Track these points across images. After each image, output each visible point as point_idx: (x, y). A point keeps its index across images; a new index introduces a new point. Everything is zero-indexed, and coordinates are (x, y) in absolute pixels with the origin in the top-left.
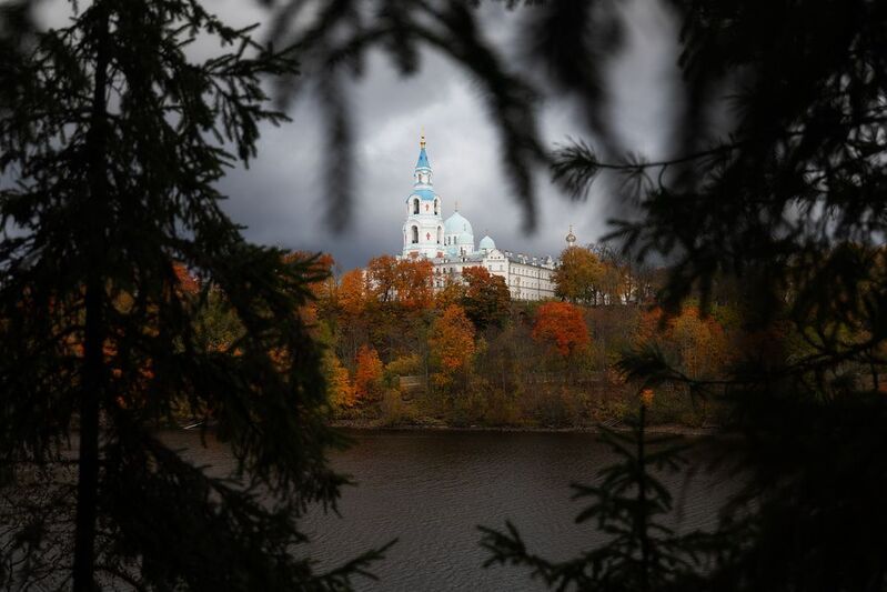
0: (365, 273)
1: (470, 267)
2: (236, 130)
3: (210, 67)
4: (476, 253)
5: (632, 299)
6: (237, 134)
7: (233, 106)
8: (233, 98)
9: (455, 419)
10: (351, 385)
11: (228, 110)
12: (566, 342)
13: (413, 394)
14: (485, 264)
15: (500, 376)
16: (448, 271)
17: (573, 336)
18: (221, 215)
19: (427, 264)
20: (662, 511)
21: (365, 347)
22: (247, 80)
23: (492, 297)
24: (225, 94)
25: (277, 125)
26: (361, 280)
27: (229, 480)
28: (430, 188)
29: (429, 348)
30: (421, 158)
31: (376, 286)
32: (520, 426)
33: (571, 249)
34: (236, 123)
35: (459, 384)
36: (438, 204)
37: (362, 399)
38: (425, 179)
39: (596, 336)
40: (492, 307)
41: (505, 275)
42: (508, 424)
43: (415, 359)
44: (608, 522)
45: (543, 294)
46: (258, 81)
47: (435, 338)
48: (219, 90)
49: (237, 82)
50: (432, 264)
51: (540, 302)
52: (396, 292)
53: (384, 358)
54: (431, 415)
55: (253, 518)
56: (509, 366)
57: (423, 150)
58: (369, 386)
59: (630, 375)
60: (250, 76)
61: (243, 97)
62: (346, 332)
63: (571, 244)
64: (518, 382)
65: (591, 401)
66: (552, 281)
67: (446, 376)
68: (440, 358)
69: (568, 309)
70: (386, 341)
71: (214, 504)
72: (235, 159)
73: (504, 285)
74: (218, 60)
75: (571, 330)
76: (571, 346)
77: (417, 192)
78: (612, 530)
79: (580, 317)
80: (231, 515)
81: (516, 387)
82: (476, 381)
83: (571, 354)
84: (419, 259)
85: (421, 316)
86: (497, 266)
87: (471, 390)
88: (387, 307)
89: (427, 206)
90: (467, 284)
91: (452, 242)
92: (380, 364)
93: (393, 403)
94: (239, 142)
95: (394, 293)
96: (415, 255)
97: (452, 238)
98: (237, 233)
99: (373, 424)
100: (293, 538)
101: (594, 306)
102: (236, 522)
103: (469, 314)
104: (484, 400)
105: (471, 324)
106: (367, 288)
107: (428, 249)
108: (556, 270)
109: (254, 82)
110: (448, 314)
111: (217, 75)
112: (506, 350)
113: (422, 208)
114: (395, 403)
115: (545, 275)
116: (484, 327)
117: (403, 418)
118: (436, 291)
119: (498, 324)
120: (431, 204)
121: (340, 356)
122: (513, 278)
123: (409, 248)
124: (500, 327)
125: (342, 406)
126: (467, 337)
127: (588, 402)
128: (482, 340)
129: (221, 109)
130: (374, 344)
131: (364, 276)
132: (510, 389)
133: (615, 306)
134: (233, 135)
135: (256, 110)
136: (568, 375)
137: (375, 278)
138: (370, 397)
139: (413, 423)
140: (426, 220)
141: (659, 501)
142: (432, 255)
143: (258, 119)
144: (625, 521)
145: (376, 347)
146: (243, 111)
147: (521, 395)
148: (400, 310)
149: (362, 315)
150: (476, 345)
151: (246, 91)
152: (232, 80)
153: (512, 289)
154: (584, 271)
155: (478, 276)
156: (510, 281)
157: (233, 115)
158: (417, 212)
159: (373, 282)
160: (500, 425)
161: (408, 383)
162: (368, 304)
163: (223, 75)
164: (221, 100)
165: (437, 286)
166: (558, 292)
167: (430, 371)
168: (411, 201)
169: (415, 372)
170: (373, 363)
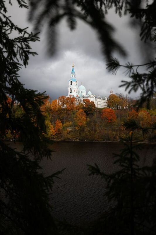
0: (58, 100)
1: (85, 99)
2: (23, 57)
3: (15, 40)
4: (87, 95)
5: (127, 108)
6: (23, 58)
7: (22, 50)
8: (22, 48)
9: (81, 139)
10: (54, 129)
11: (20, 52)
12: (110, 119)
13: (70, 132)
14: (89, 98)
15: (93, 127)
16: (79, 100)
17: (112, 117)
18: (18, 81)
19: (74, 98)
20: (137, 161)
21: (58, 120)
22: (26, 43)
23: (91, 107)
24: (20, 47)
25: (34, 56)
26: (57, 102)
27: (21, 152)
28: (75, 78)
29: (74, 120)
30: (72, 70)
31: (60, 104)
32: (97, 140)
33: (112, 95)
34: (23, 55)
35: (82, 130)
36: (77, 82)
37: (57, 133)
38: (73, 76)
39: (117, 117)
40: (91, 109)
41: (94, 101)
42: (94, 140)
43: (71, 123)
44: (122, 164)
45: (104, 106)
46: (29, 43)
47: (76, 117)
48: (18, 46)
49: (23, 44)
50: (75, 98)
51: (103, 108)
52: (66, 106)
53: (63, 123)
54: (74, 138)
55: (27, 162)
56: (95, 125)
57: (73, 68)
58: (59, 130)
59: (126, 128)
60: (27, 42)
61: (25, 48)
62: (52, 116)
63: (111, 93)
64: (97, 129)
65: (116, 134)
66: (106, 103)
67: (79, 127)
68: (77, 123)
69: (110, 110)
70: (63, 118)
71: (17, 158)
72: (22, 66)
73: (94, 104)
74: (18, 38)
75: (111, 116)
76: (111, 120)
77: (71, 79)
78: (123, 166)
79: (113, 112)
80: (21, 161)
81: (97, 131)
82: (86, 129)
83: (111, 122)
84: (72, 97)
85: (72, 112)
86: (92, 99)
87: (85, 131)
88: (64, 109)
89: (74, 83)
90: (84, 103)
91: (80, 92)
92: (62, 124)
93: (65, 134)
94: (24, 60)
95: (65, 106)
96: (71, 96)
97: (81, 91)
98: (22, 86)
99: (60, 140)
100: (38, 168)
101: (117, 110)
102: (23, 163)
103: (85, 112)
104: (88, 134)
105: (85, 114)
106: (58, 104)
107: (74, 94)
108: (107, 100)
109: (28, 44)
110: (79, 111)
111: (18, 42)
112: (94, 121)
113: (73, 83)
114: (66, 134)
115: (105, 101)
116: (89, 115)
117: (67, 138)
118: (76, 105)
119: (92, 114)
120: (75, 82)
121: (51, 122)
122: (96, 102)
123: (69, 94)
124: (93, 115)
125: (52, 135)
126: (84, 118)
127: (115, 134)
128: (88, 118)
129: (19, 51)
130: (60, 119)
131: (57, 101)
132: (95, 131)
133: (123, 109)
134: (22, 59)
135: (28, 51)
136: (110, 128)
137: (60, 102)
138: (59, 133)
139: (70, 140)
140: (74, 87)
141: (136, 158)
142: (75, 96)
143: (29, 54)
144: (126, 163)
145: (61, 120)
146: (24, 52)
147: (98, 133)
148: (67, 110)
149: (57, 111)
150: (86, 119)
151: (26, 46)
152: (22, 43)
153: (96, 105)
154: (115, 101)
155: (87, 101)
156: (96, 103)
157: (22, 53)
158: (71, 85)
159: (60, 103)
160: (93, 140)
161: (69, 129)
162: (58, 109)
163: (19, 42)
164: (19, 49)
165: (77, 104)
166: (108, 106)
167: (74, 126)
168: (70, 82)
169: (70, 127)
170: (60, 124)
